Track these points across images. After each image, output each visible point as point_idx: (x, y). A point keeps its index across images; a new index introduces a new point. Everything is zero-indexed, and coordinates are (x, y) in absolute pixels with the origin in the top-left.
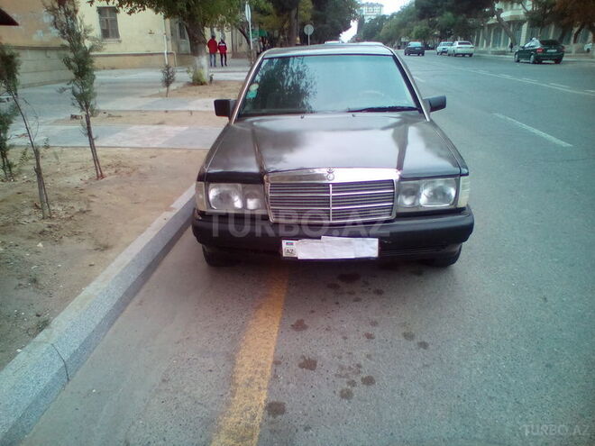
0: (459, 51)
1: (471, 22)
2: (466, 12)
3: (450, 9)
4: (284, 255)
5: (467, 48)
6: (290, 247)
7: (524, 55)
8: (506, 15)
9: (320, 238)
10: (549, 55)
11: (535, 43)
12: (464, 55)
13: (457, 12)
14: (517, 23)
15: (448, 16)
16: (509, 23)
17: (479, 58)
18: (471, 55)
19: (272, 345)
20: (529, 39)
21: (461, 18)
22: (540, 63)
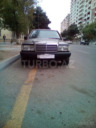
0: (69, 43)
1: (72, 37)
2: (71, 35)
3: (68, 35)
4: (38, 58)
5: (71, 42)
6: (39, 56)
7: (82, 43)
8: (78, 37)
9: (44, 54)
10: (86, 43)
11: (84, 41)
12: (70, 43)
13: (69, 36)
14: (80, 38)
15: (67, 36)
16: (79, 38)
17: (73, 44)
18: (72, 43)
19: (35, 73)
20: (83, 41)
21: (70, 37)
22: (85, 45)
